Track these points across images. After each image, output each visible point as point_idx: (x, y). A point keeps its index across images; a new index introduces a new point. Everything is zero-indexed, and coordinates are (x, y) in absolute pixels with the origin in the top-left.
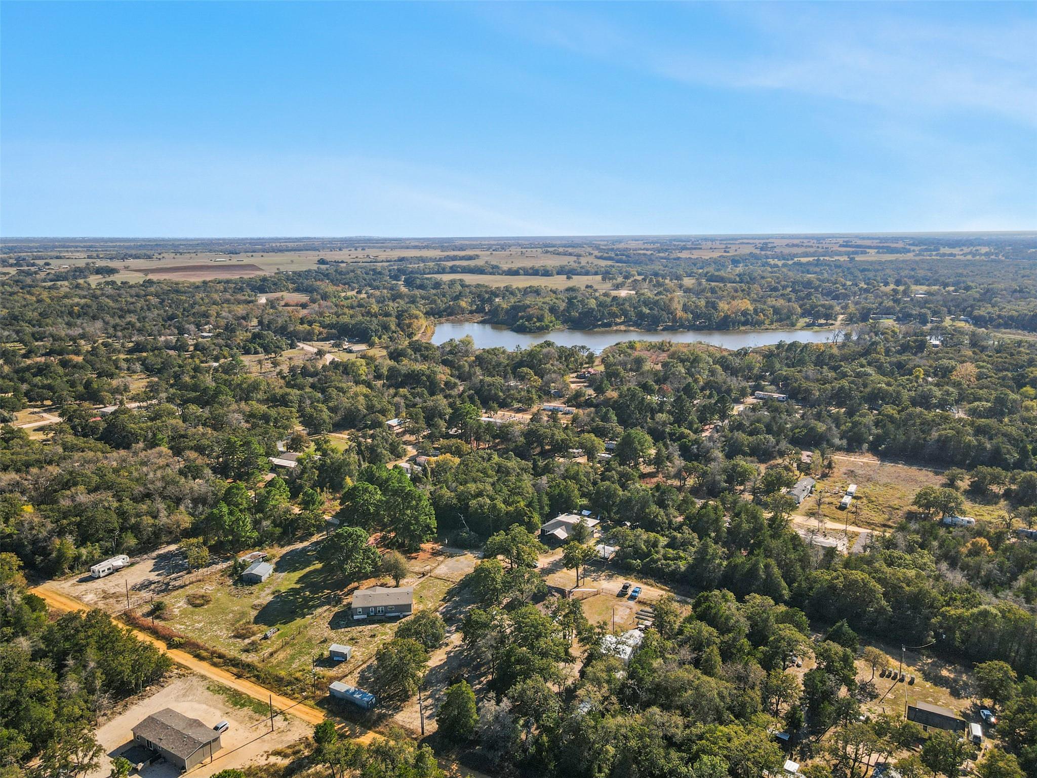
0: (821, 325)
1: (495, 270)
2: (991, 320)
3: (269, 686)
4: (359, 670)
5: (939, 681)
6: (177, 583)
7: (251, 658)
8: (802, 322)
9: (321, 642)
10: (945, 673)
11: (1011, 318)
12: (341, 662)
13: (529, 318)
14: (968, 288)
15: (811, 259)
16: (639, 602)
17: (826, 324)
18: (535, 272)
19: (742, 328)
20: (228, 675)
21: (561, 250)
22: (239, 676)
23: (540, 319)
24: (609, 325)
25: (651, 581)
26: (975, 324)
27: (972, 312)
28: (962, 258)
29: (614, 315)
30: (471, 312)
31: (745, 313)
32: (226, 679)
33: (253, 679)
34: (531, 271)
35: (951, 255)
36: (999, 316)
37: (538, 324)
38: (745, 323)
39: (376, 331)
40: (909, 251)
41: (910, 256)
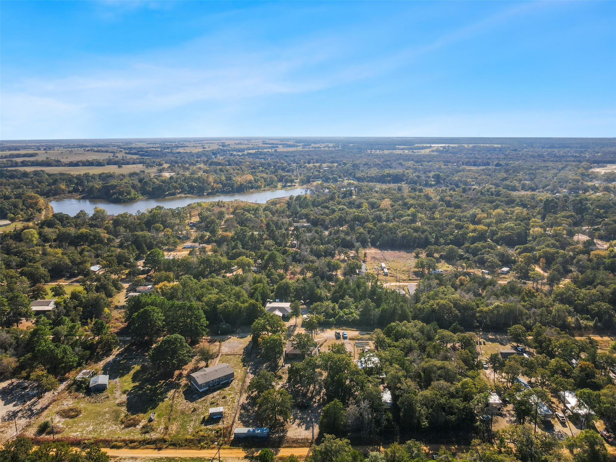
0: (289, 186)
1: (58, 163)
2: (364, 179)
3: (187, 447)
4: (237, 418)
5: (492, 341)
6: (38, 407)
7: (154, 436)
8: (279, 185)
9: (193, 412)
10: (490, 337)
11: (372, 177)
12: (220, 418)
13: (121, 193)
14: (345, 164)
15: (254, 151)
16: (350, 339)
17: (291, 186)
18: (90, 164)
19: (251, 191)
20: (151, 451)
21: (96, 149)
22: (160, 449)
23: (129, 193)
24: (174, 194)
25: (344, 328)
26: (358, 181)
27: (354, 175)
28: (323, 149)
29: (176, 188)
30: (69, 192)
31: (250, 182)
32: (152, 453)
33: (171, 447)
34: (87, 163)
35: (318, 147)
36: (367, 177)
37: (128, 197)
38: (252, 188)
39: (10, 210)
40: (297, 146)
41: (300, 149)
